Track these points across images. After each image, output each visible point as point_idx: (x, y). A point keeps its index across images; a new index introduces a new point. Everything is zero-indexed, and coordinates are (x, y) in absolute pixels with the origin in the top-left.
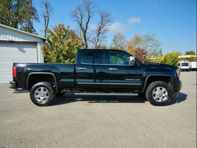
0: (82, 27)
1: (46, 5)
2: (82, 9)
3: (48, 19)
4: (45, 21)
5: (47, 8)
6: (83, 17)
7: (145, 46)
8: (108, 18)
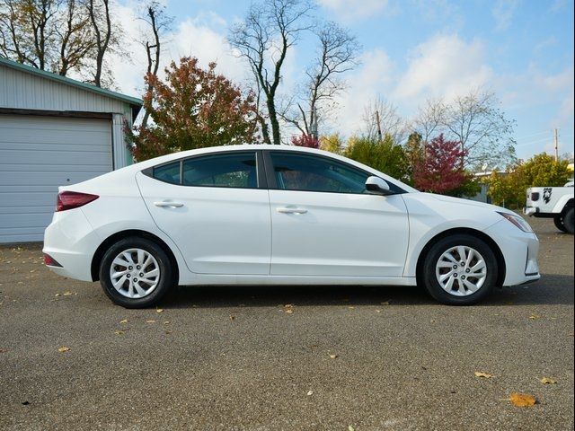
0: (261, 77)
1: (151, 13)
2: (263, 21)
3: (158, 54)
4: (150, 60)
5: (153, 19)
6: (267, 46)
7: (459, 132)
8: (343, 48)
